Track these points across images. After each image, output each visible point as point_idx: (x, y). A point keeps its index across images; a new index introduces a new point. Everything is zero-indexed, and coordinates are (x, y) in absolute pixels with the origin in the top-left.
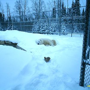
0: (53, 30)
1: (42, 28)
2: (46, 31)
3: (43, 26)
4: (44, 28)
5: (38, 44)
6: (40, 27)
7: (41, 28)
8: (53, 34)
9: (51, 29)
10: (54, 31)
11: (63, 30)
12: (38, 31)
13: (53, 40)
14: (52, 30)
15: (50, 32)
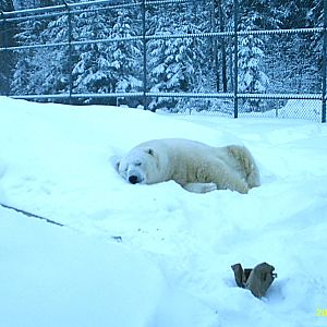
0: (174, 80)
1: (91, 65)
2: (123, 84)
3: (97, 52)
4: (103, 61)
5: (134, 180)
6: (77, 59)
7: (79, 68)
8: (170, 105)
9: (160, 69)
10: (184, 85)
11: (249, 78)
12: (61, 87)
13: (231, 150)
14: (163, 77)
15: (155, 91)
